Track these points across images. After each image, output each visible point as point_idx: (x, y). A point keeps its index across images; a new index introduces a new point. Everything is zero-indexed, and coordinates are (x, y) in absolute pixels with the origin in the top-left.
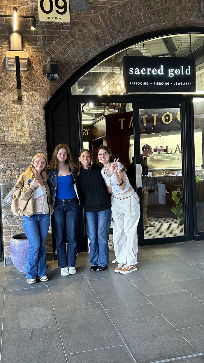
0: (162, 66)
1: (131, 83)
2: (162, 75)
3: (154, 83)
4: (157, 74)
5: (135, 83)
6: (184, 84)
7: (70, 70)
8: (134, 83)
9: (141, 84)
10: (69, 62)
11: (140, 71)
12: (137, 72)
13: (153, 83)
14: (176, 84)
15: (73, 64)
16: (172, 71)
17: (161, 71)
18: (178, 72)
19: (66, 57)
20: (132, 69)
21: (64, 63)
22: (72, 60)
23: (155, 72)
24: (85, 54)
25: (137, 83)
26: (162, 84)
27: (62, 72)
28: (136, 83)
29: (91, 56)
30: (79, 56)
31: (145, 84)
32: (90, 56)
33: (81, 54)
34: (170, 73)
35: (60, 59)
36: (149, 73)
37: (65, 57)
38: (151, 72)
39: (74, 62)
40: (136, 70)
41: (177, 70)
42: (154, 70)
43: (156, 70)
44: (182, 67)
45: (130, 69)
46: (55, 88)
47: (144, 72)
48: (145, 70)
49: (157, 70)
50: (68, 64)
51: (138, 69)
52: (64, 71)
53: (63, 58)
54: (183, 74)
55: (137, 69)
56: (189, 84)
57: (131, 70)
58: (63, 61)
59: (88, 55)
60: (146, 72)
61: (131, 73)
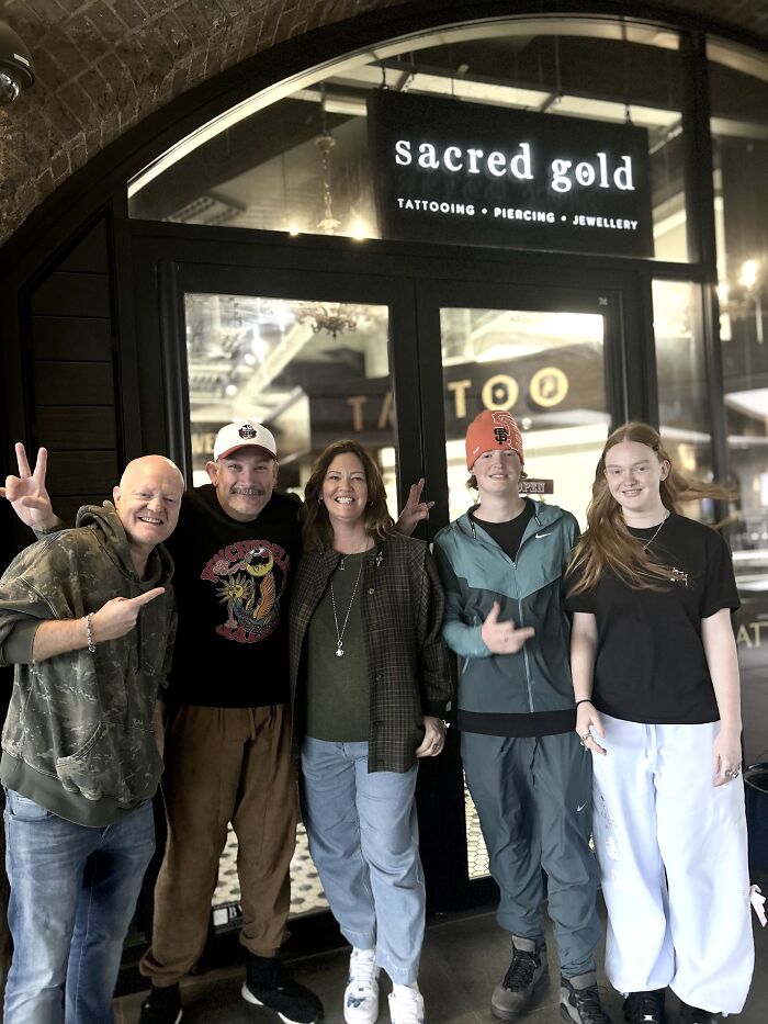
0: (525, 147)
1: (405, 203)
2: (526, 181)
3: (497, 212)
4: (509, 175)
5: (418, 202)
6: (609, 223)
7: (109, 80)
8: (414, 204)
9: (445, 208)
10: (104, 39)
11: (439, 156)
12: (428, 158)
13: (491, 211)
14: (580, 220)
15: (126, 51)
16: (564, 171)
17: (522, 166)
18: (585, 174)
19: (89, 12)
20: (408, 144)
21: (74, 42)
22: (119, 28)
23: (500, 168)
24: (187, 9)
25: (428, 205)
26: (528, 215)
27: (65, 84)
28: (425, 203)
29: (216, 23)
30: (156, 16)
31: (460, 209)
32: (211, 23)
33: (167, 10)
34: (555, 176)
35: (52, 18)
36: (474, 169)
37: (78, 11)
38: (482, 163)
39: (128, 41)
40: (422, 148)
41: (585, 169)
42: (497, 158)
43: (502, 161)
44: (602, 156)
45: (398, 145)
46: (26, 160)
47: (456, 162)
48: (458, 154)
49: (508, 160)
50: (98, 48)
51: (432, 149)
52: (75, 79)
53: (72, 15)
54: (604, 184)
55: (427, 149)
56: (627, 224)
57: (402, 150)
58: (71, 31)
59: (201, 18)
60: (464, 160)
61: (404, 159)
